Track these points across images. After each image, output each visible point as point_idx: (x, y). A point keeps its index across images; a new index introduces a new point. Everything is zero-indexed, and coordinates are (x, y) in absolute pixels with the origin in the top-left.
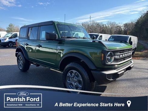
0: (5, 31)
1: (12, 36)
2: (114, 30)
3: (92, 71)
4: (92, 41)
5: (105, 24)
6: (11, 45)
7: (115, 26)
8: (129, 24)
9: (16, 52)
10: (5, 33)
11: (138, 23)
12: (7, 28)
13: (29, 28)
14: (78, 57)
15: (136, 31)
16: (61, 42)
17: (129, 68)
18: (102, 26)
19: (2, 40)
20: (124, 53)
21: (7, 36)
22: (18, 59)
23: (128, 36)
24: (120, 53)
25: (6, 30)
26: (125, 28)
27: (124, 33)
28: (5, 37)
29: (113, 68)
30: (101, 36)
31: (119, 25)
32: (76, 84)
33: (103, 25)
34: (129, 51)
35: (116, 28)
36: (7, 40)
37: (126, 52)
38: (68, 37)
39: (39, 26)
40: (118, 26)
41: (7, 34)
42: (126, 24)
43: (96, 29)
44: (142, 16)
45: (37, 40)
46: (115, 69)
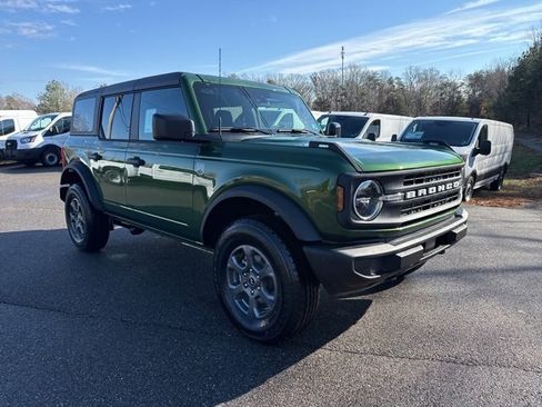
0: (33, 109)
1: (54, 127)
2: (432, 97)
3: (305, 249)
4: (307, 145)
5: (397, 78)
6: (51, 158)
7: (434, 84)
8: (489, 76)
9: (62, 183)
10: (34, 115)
11: (521, 69)
12: (41, 98)
13: (103, 98)
14: (260, 200)
15: (514, 103)
16: (207, 147)
17: (448, 238)
18: (387, 86)
19: (19, 142)
20: (424, 184)
21: (37, 126)
22: (69, 210)
23: (476, 120)
24: (406, 184)
25: (37, 103)
26: (474, 92)
27: (471, 109)
28: (29, 130)
29: (381, 235)
30: (377, 123)
31: (451, 79)
32: (256, 292)
33: (391, 82)
34: (445, 177)
35: (440, 92)
36: (39, 141)
37: (434, 182)
38: (234, 131)
39: (134, 92)
40: (445, 85)
41: (36, 121)
42: (476, 74)
43: (363, 94)
44: (536, 44)
45: (129, 141)
46: (386, 239)
